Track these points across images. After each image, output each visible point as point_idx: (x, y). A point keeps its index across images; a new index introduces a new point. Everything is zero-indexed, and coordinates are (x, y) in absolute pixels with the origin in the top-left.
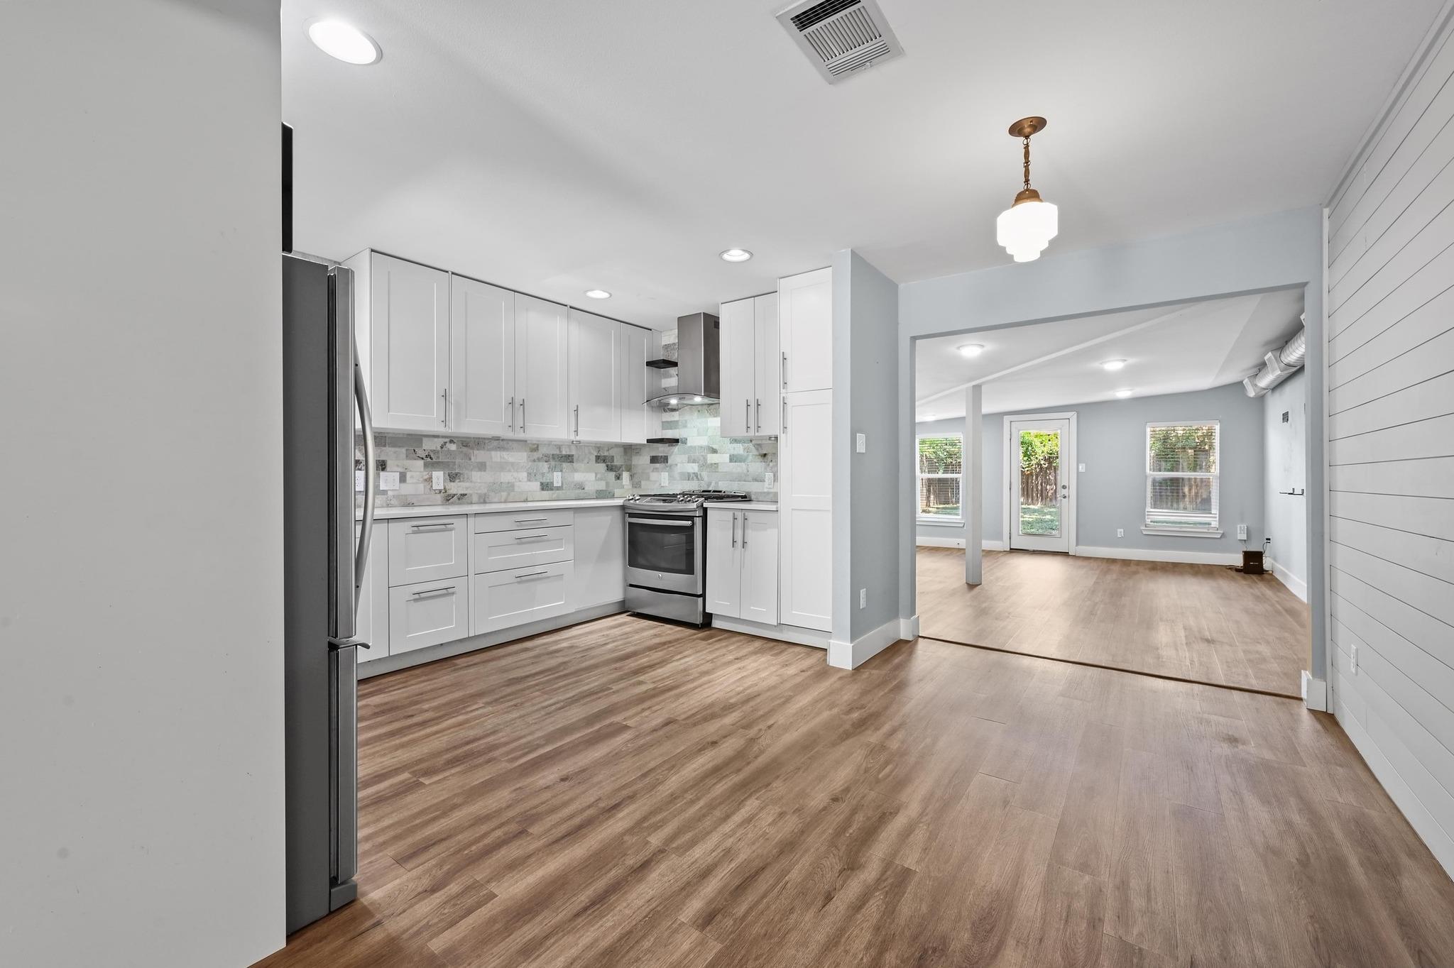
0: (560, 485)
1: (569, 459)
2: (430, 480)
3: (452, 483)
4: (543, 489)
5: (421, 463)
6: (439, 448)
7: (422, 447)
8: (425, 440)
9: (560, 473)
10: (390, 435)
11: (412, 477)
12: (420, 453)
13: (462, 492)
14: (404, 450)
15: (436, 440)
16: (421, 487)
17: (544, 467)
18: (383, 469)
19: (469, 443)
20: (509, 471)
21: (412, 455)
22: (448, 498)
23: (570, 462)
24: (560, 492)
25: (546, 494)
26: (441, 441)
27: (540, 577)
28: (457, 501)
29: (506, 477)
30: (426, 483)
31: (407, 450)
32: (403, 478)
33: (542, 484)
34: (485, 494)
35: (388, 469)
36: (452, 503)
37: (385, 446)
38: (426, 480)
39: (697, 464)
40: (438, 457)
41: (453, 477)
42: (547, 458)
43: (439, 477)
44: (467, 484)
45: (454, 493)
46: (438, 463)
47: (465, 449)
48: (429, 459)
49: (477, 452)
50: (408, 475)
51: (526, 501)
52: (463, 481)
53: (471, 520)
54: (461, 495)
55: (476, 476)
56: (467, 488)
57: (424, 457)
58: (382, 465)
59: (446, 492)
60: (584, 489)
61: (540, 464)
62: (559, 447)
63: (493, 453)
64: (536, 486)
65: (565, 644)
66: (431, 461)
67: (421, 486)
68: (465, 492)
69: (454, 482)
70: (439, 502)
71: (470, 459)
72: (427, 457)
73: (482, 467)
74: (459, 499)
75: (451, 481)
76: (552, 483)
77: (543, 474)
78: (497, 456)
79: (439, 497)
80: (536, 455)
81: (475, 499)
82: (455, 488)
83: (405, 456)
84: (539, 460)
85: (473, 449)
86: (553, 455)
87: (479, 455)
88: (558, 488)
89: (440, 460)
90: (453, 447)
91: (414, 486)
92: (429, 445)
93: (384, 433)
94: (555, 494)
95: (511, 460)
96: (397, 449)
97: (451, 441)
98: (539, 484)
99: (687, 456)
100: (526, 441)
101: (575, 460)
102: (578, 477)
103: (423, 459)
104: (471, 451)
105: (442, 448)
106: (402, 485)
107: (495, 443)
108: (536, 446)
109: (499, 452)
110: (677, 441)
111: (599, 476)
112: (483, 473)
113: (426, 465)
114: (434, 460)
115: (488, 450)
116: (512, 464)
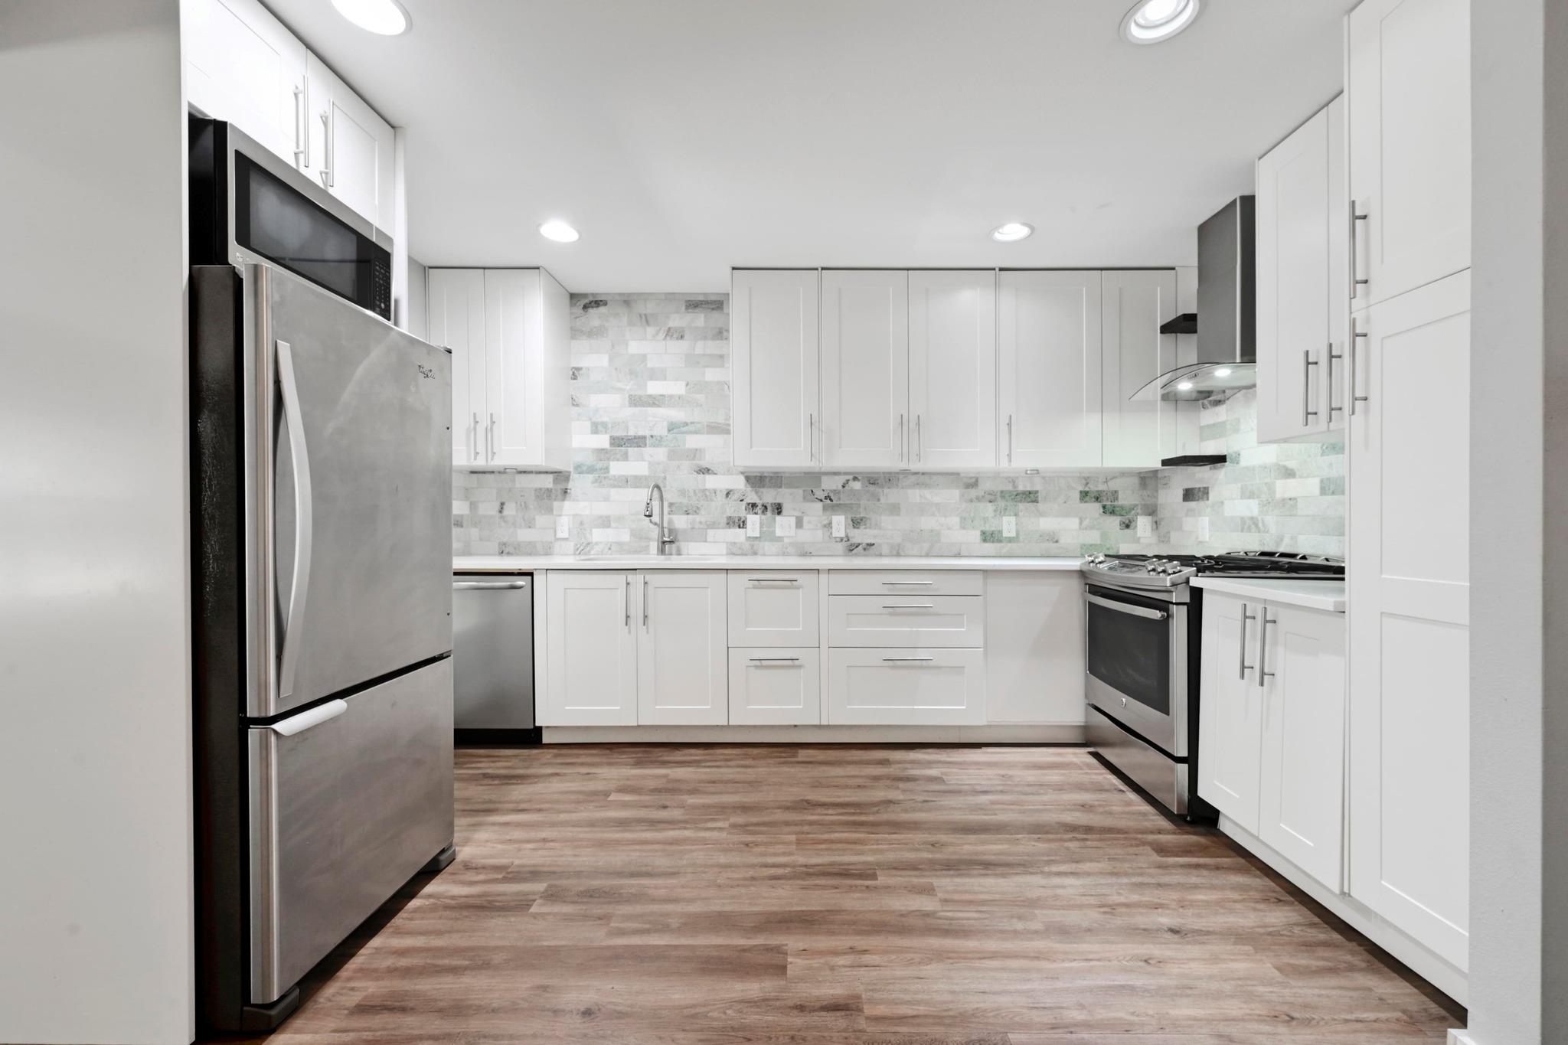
0: (1013, 534)
1: (1030, 496)
2: (829, 525)
3: (856, 530)
4: (985, 541)
5: (820, 505)
6: (840, 487)
7: (820, 486)
8: (824, 478)
9: (1013, 519)
10: (787, 475)
11: (809, 522)
12: (820, 494)
13: (869, 541)
14: (800, 491)
15: (837, 477)
16: (820, 534)
17: (988, 509)
18: (779, 513)
19: (875, 480)
20: (933, 515)
21: (811, 495)
22: (852, 548)
23: (1032, 502)
24: (1014, 545)
25: (990, 547)
26: (843, 479)
27: (923, 666)
28: (862, 551)
29: (928, 523)
30: (826, 529)
31: (804, 491)
32: (799, 524)
33: (983, 533)
34: (899, 545)
35: (784, 511)
36: (856, 555)
37: (781, 487)
38: (825, 526)
39: (1256, 501)
40: (839, 499)
41: (856, 523)
42: (992, 498)
43: (840, 523)
44: (875, 532)
45: (859, 542)
46: (838, 505)
47: (872, 488)
48: (828, 501)
49: (888, 490)
50: (806, 519)
51: (958, 555)
52: (870, 528)
53: (824, 577)
54: (868, 544)
55: (887, 521)
56: (875, 537)
57: (823, 498)
58: (778, 509)
59: (848, 540)
60: (1057, 542)
61: (981, 505)
62: (1013, 481)
63: (910, 491)
64: (974, 536)
66: (830, 502)
67: (820, 533)
68: (873, 542)
69: (858, 528)
70: (841, 553)
71: (879, 500)
72: (826, 498)
73: (895, 509)
74: (865, 549)
75: (854, 527)
76: (1001, 532)
77: (985, 520)
78: (915, 495)
79: (840, 547)
80: (973, 493)
81: (885, 550)
82: (860, 536)
83: (802, 499)
84: (978, 499)
85: (882, 487)
86: (1002, 492)
87: (890, 495)
88: (1010, 540)
89: (841, 502)
90: (857, 486)
91: (811, 534)
92: (830, 484)
93: (780, 473)
94: (1006, 548)
95: (936, 499)
96: (793, 490)
97: (855, 479)
98: (978, 533)
99: (1240, 485)
100: (958, 474)
101: (1040, 499)
102: (1047, 524)
103: (821, 500)
104: (880, 490)
105: (843, 487)
106: (800, 531)
107: (913, 478)
108: (974, 480)
109: (917, 491)
110: (1221, 459)
111: (1086, 523)
112: (897, 518)
113: (825, 508)
114: (834, 502)
115: (903, 488)
116: (937, 505)
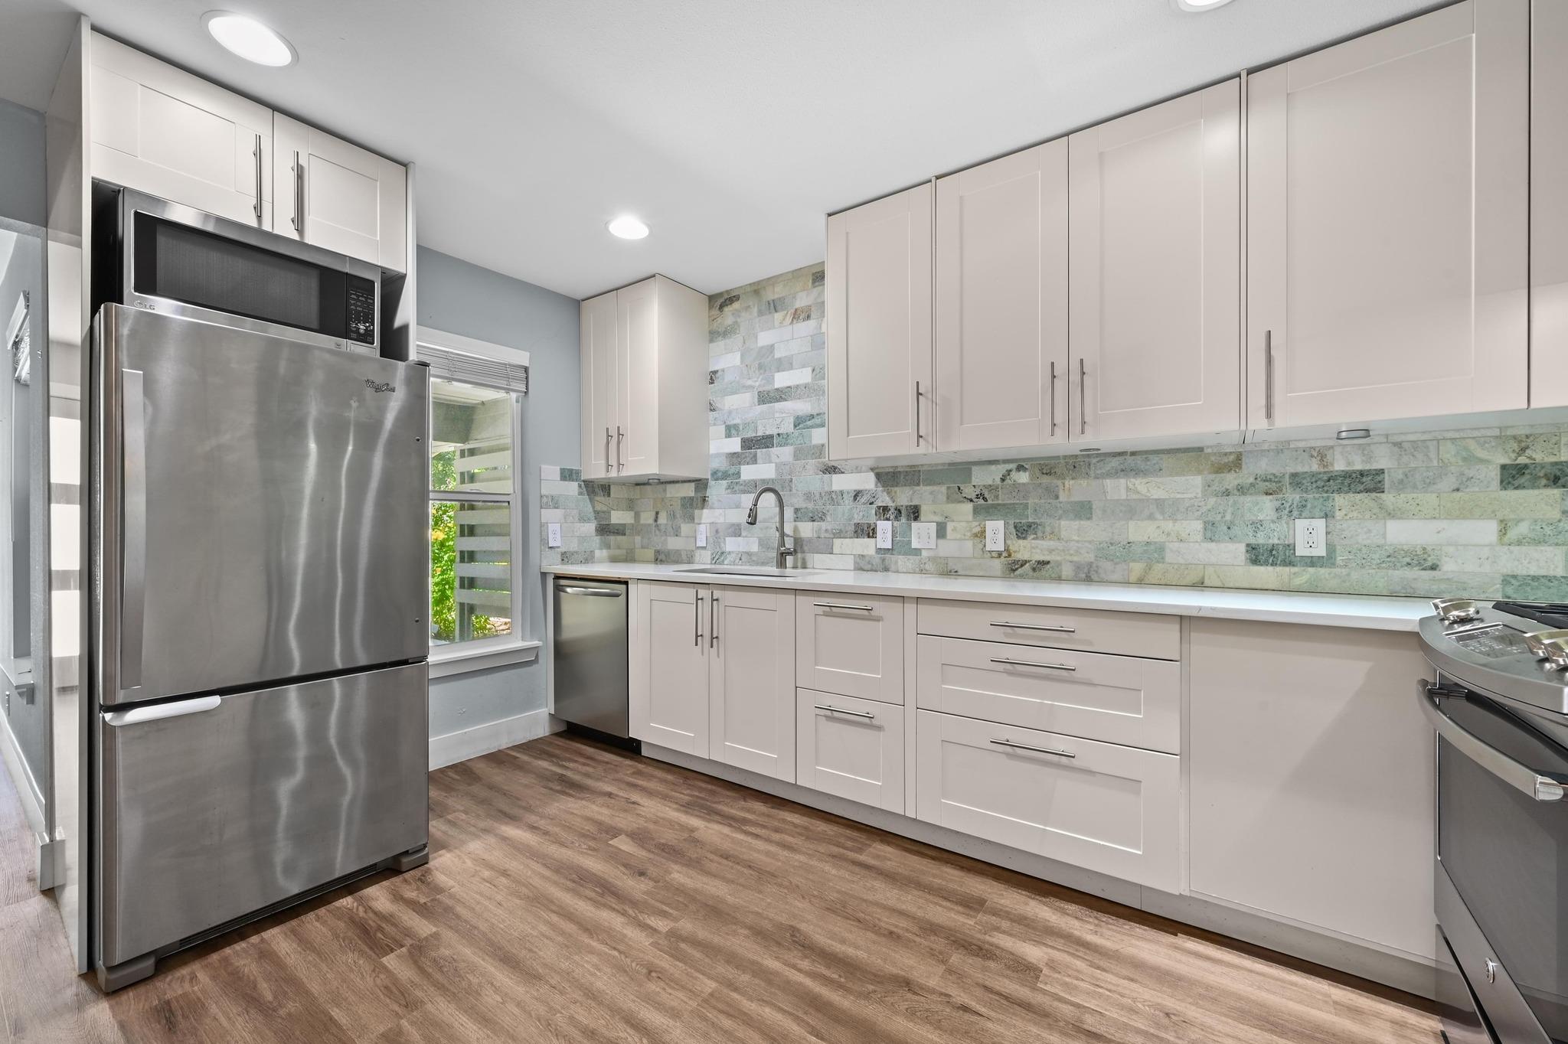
0: (1321, 551)
1: (1367, 482)
2: (982, 535)
3: (1021, 542)
4: (1255, 562)
5: (969, 507)
6: (998, 481)
7: (970, 482)
8: (975, 469)
9: (1320, 524)
10: (925, 468)
11: (954, 530)
12: (969, 491)
13: (1042, 558)
14: (943, 489)
15: (993, 467)
16: (969, 547)
17: (1264, 509)
18: (916, 518)
19: (1048, 468)
20: (1151, 517)
21: (956, 495)
22: (1014, 568)
23: (1367, 491)
24: (1323, 572)
25: (1266, 574)
26: (1002, 469)
27: (1061, 762)
28: (1031, 573)
29: (1141, 531)
30: (978, 540)
31: (948, 488)
32: (941, 532)
33: (1252, 549)
34: (1090, 564)
35: (922, 517)
36: (1021, 576)
37: (918, 485)
38: (976, 535)
40: (997, 497)
41: (1022, 531)
42: (1271, 486)
43: (996, 530)
44: (1052, 544)
45: (1026, 557)
46: (995, 507)
47: (1046, 480)
48: (981, 501)
49: (1072, 482)
50: (950, 526)
51: (1200, 585)
52: (1043, 538)
53: (910, 608)
54: (1039, 562)
55: (1069, 528)
56: (1051, 551)
57: (973, 496)
58: (914, 513)
59: (1010, 556)
60: (1434, 568)
61: (1248, 500)
62: (1321, 455)
63: (1109, 483)
64: (1237, 551)
65: (1033, 953)
66: (985, 505)
67: (969, 544)
68: (1046, 558)
69: (1024, 538)
70: (999, 573)
71: (1057, 497)
72: (977, 497)
73: (1083, 510)
74: (1034, 570)
75: (1019, 537)
76: (1292, 547)
77: (1257, 525)
78: (1117, 488)
79: (998, 565)
80: (1231, 480)
81: (1067, 571)
82: (1027, 549)
83: (945, 499)
84: (1242, 490)
85: (1062, 477)
86: (1294, 475)
87: (1074, 489)
88: (1312, 562)
89: (1000, 502)
90: (1023, 478)
91: (958, 546)
92: (982, 478)
93: (917, 466)
94: (1303, 576)
95: (1157, 493)
96: (935, 488)
97: (1020, 468)
98: (1242, 548)
100: (1201, 449)
101: (1386, 490)
102: (1401, 533)
103: (971, 500)
104: (1059, 482)
105: (1003, 480)
106: (941, 541)
107: (1115, 463)
108: (1232, 458)
109: (1123, 481)
112: (1085, 523)
113: (976, 511)
114: (990, 502)
115: (1096, 478)
116: (1159, 503)
